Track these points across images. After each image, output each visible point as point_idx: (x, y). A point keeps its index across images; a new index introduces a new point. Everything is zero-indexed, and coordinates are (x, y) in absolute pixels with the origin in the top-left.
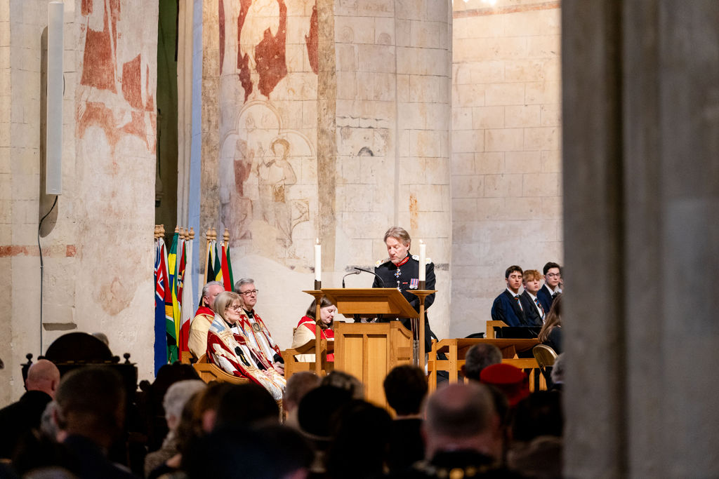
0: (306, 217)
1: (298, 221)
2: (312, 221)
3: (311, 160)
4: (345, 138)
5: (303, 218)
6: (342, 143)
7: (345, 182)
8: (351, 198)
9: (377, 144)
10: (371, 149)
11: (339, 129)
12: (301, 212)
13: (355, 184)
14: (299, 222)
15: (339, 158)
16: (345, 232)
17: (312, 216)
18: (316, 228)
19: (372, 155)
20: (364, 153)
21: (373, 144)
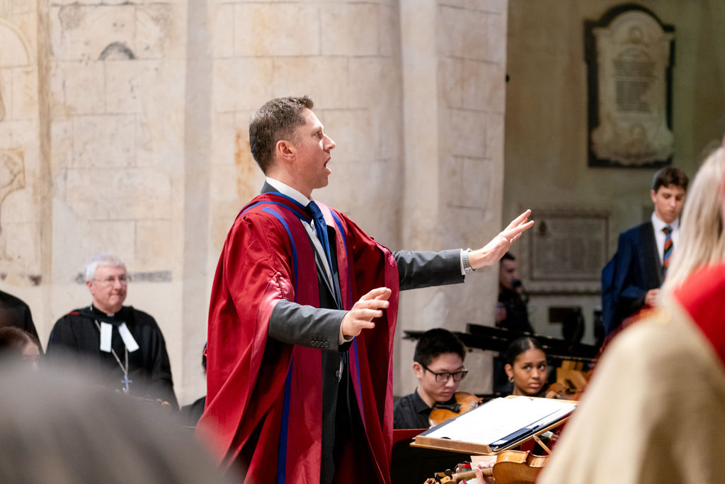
0: (19, 181)
1: (8, 189)
2: (29, 189)
3: (28, 73)
4: (68, 27)
5: (15, 184)
6: (63, 36)
7: (69, 112)
8: (86, 143)
9: (145, 33)
10: (130, 45)
11: (55, 11)
12: (12, 172)
13: (93, 114)
14: (10, 192)
15: (57, 66)
16: (71, 209)
17: (30, 180)
18: (35, 202)
19: (131, 56)
20: (114, 54)
21: (135, 36)
